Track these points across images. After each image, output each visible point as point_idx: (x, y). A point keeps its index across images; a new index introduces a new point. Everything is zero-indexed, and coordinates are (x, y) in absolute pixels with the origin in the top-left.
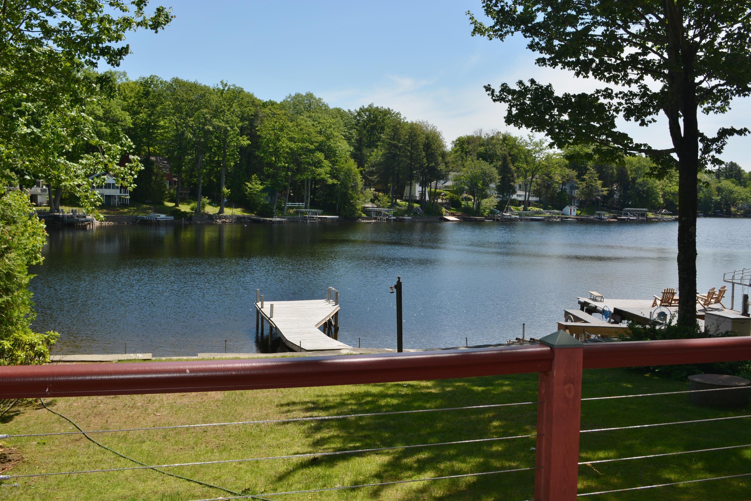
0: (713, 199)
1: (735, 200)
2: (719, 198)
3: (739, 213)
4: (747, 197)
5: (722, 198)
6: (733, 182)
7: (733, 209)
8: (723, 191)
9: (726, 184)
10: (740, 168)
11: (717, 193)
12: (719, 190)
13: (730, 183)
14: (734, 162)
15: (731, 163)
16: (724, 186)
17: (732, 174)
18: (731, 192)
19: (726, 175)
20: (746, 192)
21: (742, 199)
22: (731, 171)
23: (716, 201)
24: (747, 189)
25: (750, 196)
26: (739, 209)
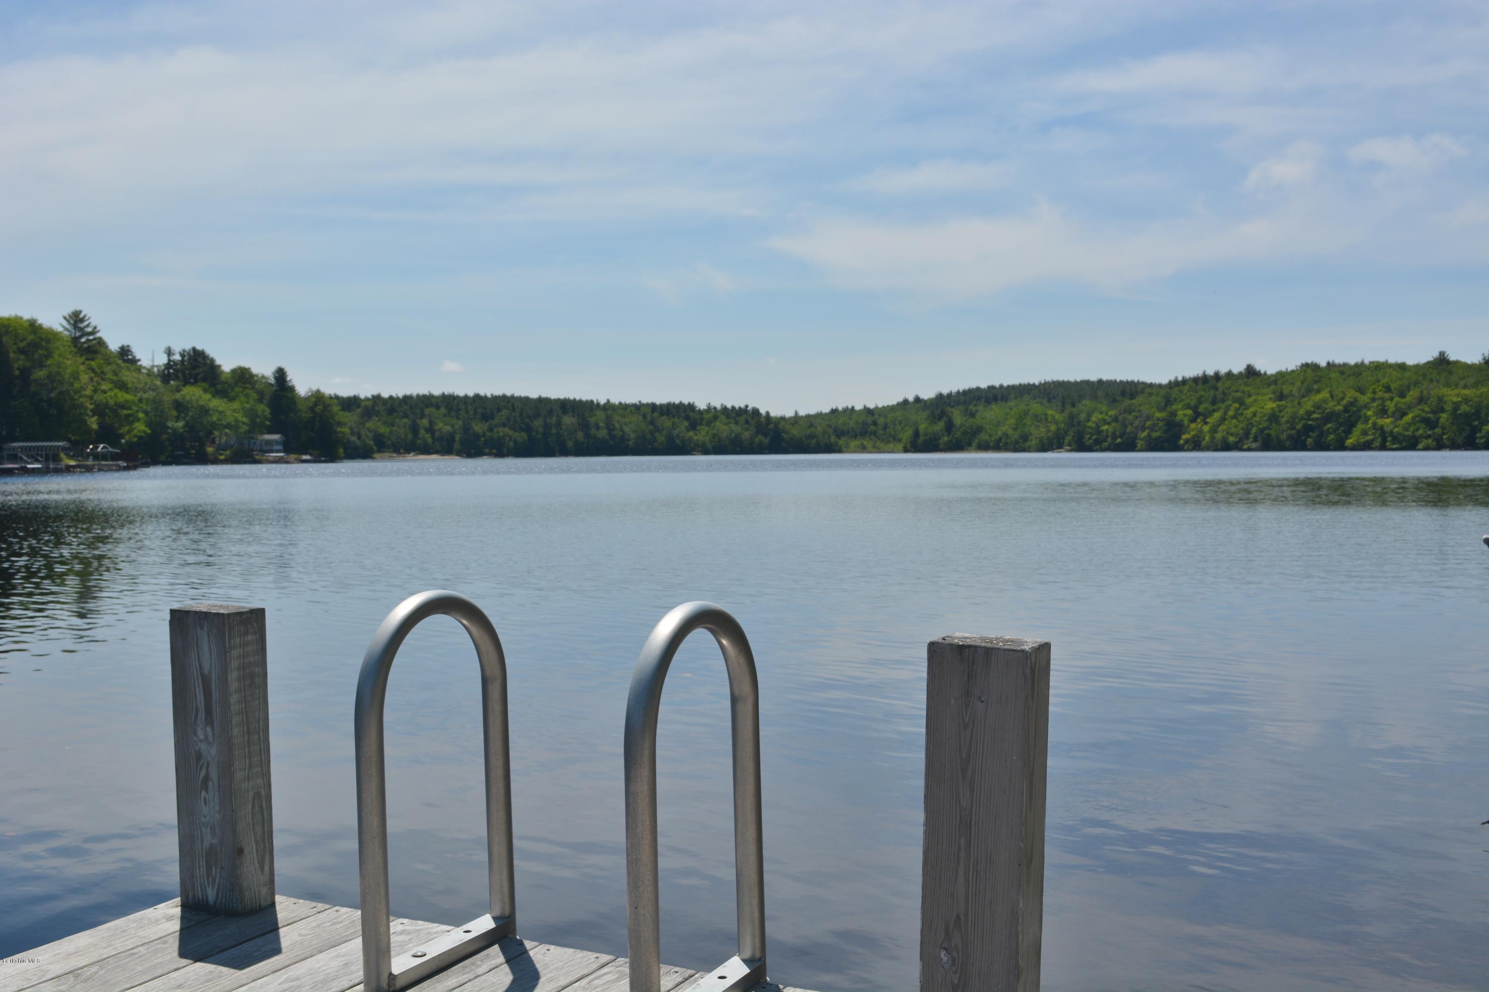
0: (168, 428)
1: (214, 426)
2: (181, 424)
3: (222, 457)
4: (236, 420)
5: (187, 425)
6: (205, 391)
7: (210, 450)
8: (188, 410)
9: (194, 393)
10: (212, 360)
11: (175, 413)
12: (180, 407)
13: (202, 392)
14: (199, 347)
15: (194, 349)
16: (188, 398)
17: (197, 374)
18: (205, 411)
19: (184, 376)
20: (234, 411)
21: (228, 426)
22: (194, 367)
23: (175, 430)
24: (236, 405)
25: (244, 420)
26: (221, 448)
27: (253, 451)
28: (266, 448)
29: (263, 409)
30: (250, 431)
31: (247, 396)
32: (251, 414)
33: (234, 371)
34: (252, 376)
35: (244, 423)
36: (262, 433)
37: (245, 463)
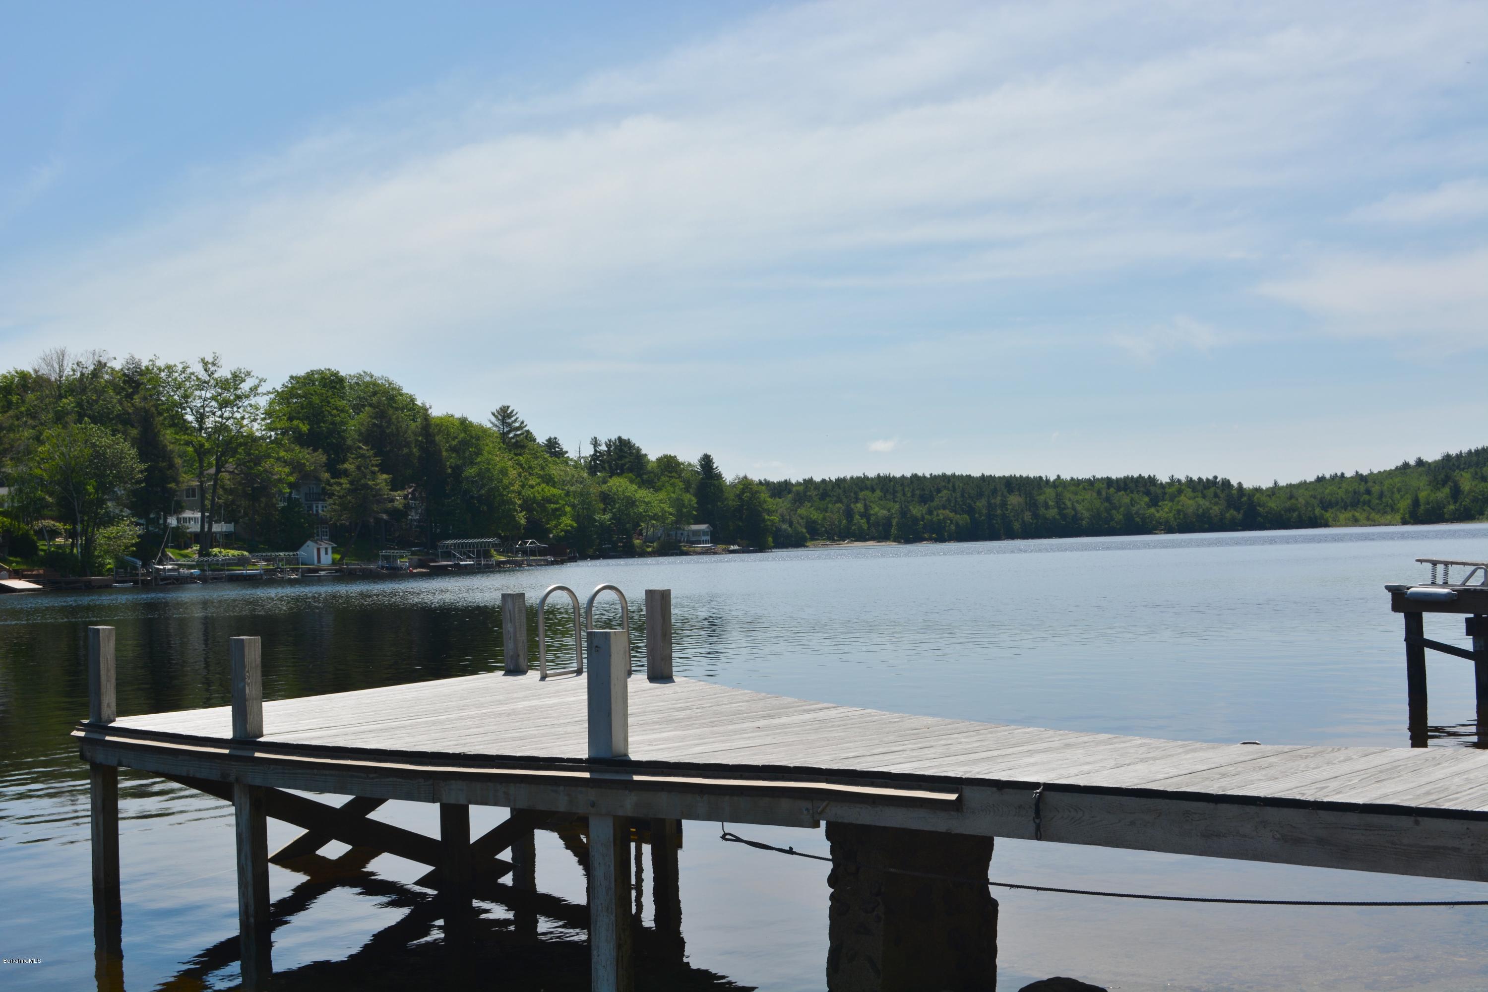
0: (595, 520)
1: (641, 517)
2: (608, 516)
3: (649, 550)
4: (663, 510)
5: (613, 518)
6: (631, 482)
7: (637, 542)
8: (614, 502)
9: (620, 485)
10: (638, 450)
11: (602, 506)
12: (606, 499)
13: (628, 483)
14: (625, 437)
15: (620, 438)
17: (624, 465)
18: (631, 502)
19: (610, 467)
20: (661, 501)
21: (655, 517)
22: (621, 458)
23: (602, 524)
24: (662, 495)
25: (671, 510)
26: (648, 540)
27: (680, 542)
28: (694, 539)
29: (690, 499)
30: (676, 522)
31: (673, 485)
32: (678, 504)
33: (660, 460)
34: (678, 464)
35: (671, 514)
36: (689, 524)
37: (672, 555)
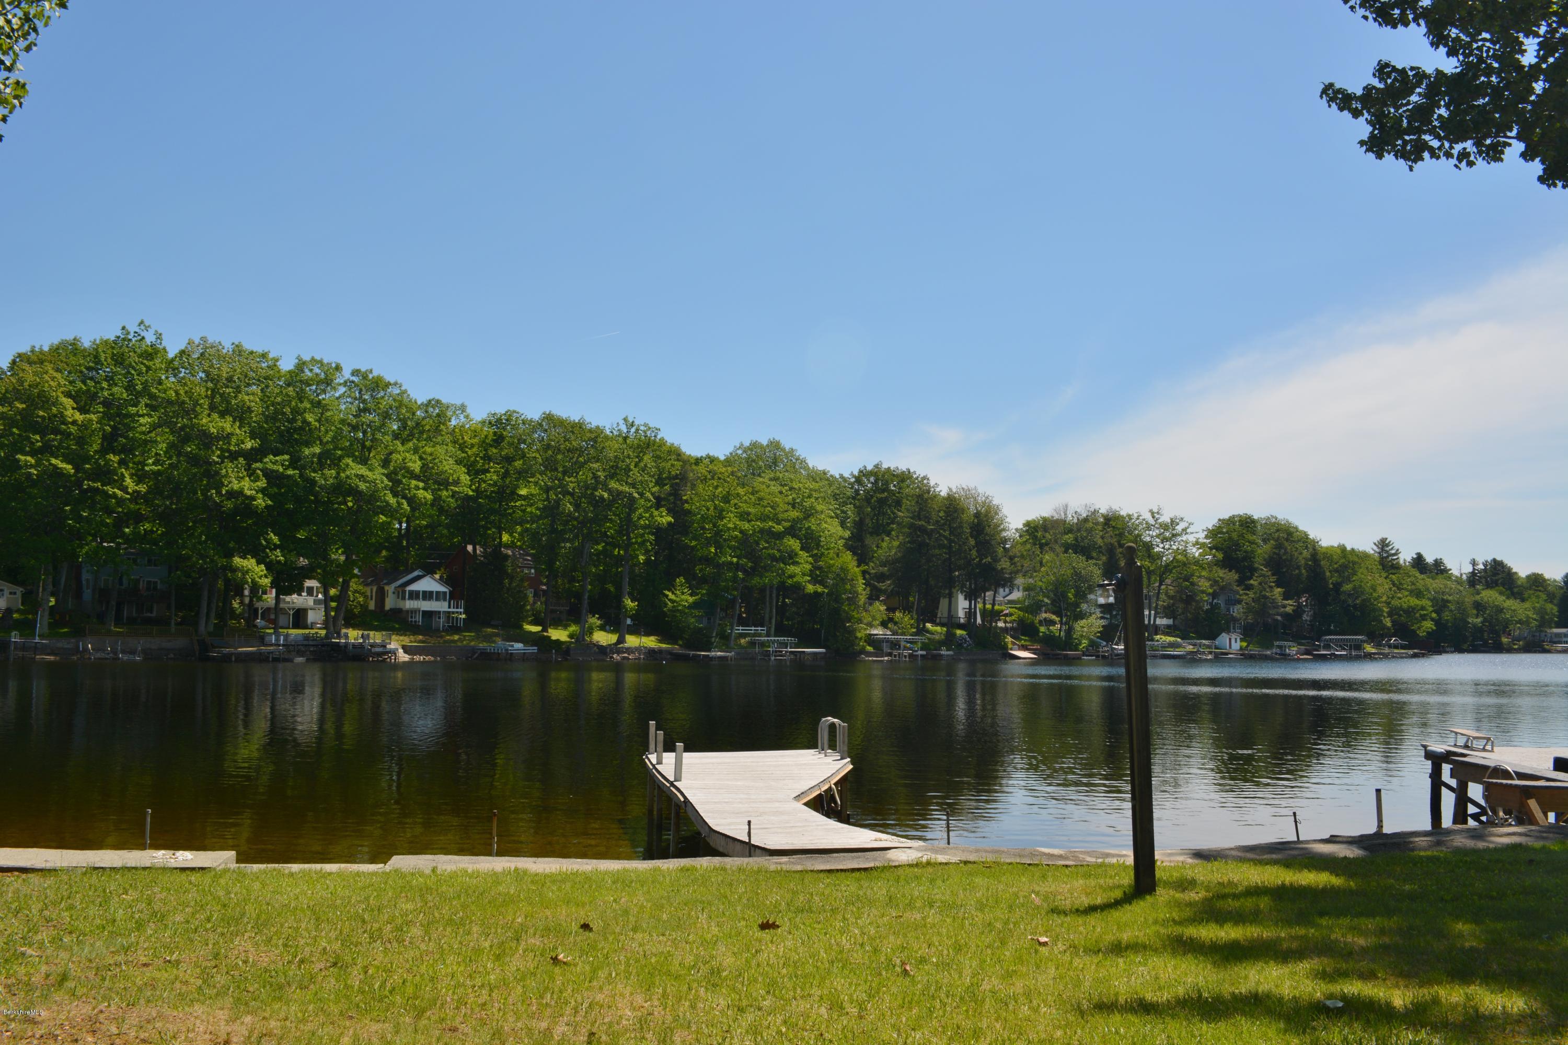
0: (1469, 623)
1: (1507, 623)
2: (1479, 620)
3: (1516, 647)
4: (1528, 617)
5: (1485, 620)
6: (1501, 593)
7: (1505, 640)
8: (1486, 609)
9: (1491, 596)
10: (1510, 569)
11: (1475, 612)
12: (1479, 606)
13: (1497, 595)
14: (1499, 559)
15: (1494, 560)
16: (1486, 599)
17: (1497, 581)
18: (1500, 610)
19: (1487, 582)
20: (1526, 609)
21: (1520, 622)
22: (1495, 574)
23: (1474, 625)
24: (1527, 605)
25: (1534, 616)
26: (1516, 639)
27: (1544, 641)
28: (1556, 640)
29: (1552, 608)
30: (1540, 626)
31: (1538, 597)
32: (1542, 612)
33: (1528, 577)
34: (1545, 580)
35: (1535, 620)
36: (1551, 628)
37: (1535, 652)
